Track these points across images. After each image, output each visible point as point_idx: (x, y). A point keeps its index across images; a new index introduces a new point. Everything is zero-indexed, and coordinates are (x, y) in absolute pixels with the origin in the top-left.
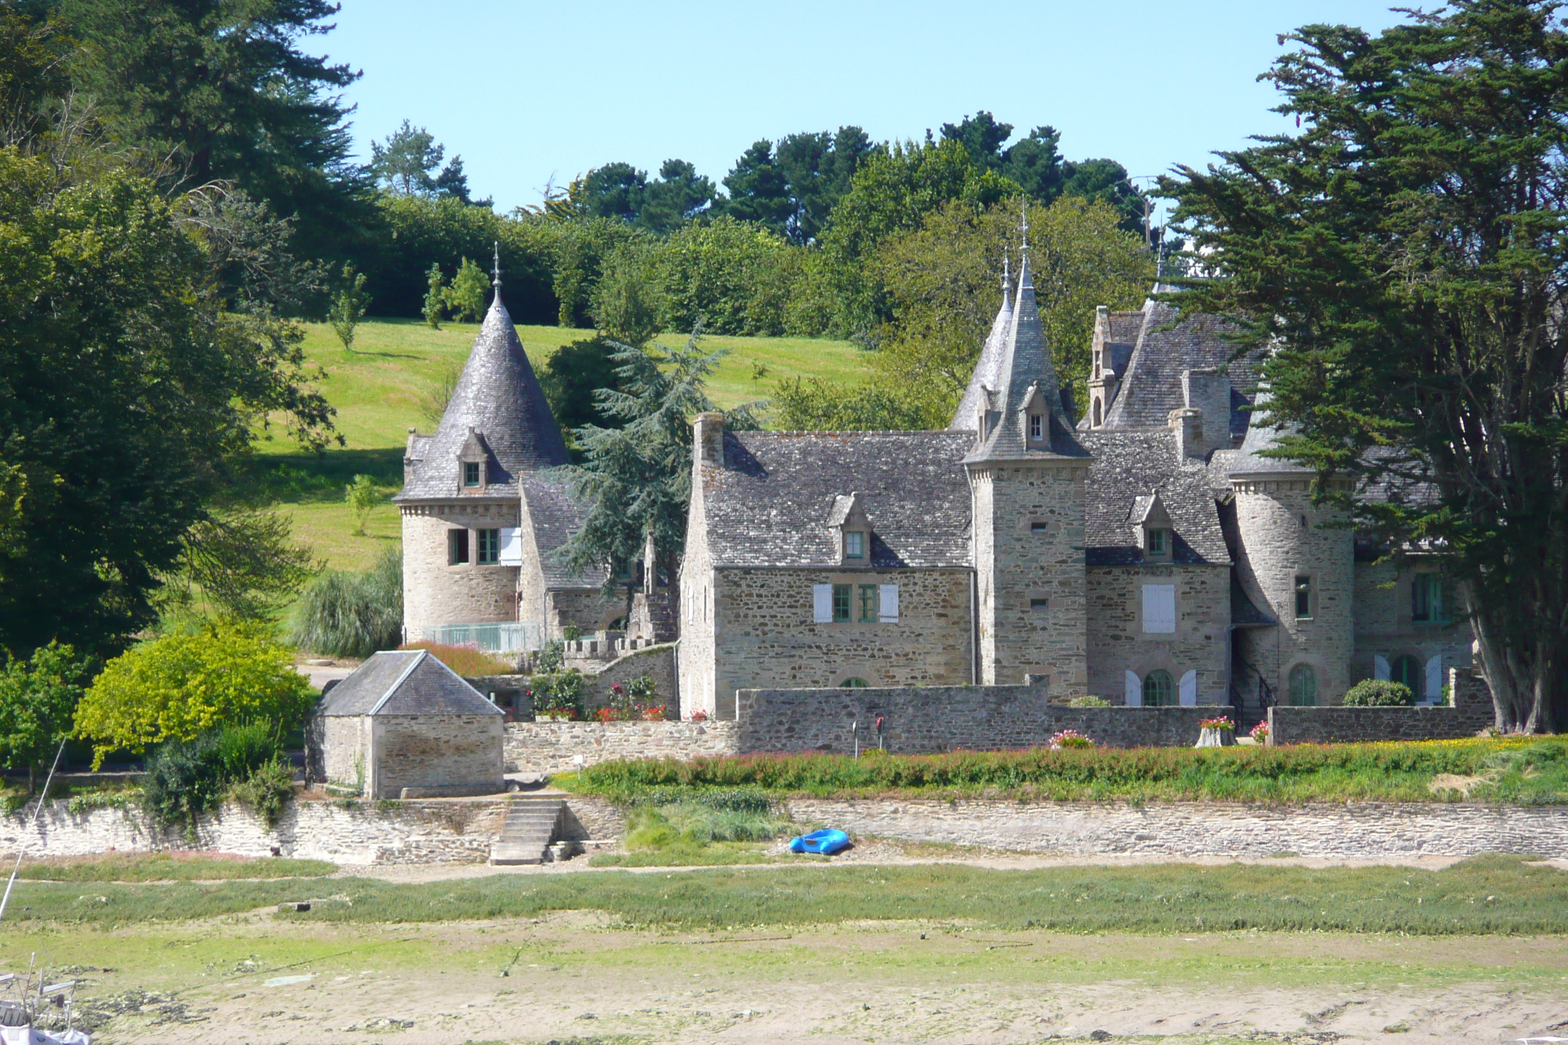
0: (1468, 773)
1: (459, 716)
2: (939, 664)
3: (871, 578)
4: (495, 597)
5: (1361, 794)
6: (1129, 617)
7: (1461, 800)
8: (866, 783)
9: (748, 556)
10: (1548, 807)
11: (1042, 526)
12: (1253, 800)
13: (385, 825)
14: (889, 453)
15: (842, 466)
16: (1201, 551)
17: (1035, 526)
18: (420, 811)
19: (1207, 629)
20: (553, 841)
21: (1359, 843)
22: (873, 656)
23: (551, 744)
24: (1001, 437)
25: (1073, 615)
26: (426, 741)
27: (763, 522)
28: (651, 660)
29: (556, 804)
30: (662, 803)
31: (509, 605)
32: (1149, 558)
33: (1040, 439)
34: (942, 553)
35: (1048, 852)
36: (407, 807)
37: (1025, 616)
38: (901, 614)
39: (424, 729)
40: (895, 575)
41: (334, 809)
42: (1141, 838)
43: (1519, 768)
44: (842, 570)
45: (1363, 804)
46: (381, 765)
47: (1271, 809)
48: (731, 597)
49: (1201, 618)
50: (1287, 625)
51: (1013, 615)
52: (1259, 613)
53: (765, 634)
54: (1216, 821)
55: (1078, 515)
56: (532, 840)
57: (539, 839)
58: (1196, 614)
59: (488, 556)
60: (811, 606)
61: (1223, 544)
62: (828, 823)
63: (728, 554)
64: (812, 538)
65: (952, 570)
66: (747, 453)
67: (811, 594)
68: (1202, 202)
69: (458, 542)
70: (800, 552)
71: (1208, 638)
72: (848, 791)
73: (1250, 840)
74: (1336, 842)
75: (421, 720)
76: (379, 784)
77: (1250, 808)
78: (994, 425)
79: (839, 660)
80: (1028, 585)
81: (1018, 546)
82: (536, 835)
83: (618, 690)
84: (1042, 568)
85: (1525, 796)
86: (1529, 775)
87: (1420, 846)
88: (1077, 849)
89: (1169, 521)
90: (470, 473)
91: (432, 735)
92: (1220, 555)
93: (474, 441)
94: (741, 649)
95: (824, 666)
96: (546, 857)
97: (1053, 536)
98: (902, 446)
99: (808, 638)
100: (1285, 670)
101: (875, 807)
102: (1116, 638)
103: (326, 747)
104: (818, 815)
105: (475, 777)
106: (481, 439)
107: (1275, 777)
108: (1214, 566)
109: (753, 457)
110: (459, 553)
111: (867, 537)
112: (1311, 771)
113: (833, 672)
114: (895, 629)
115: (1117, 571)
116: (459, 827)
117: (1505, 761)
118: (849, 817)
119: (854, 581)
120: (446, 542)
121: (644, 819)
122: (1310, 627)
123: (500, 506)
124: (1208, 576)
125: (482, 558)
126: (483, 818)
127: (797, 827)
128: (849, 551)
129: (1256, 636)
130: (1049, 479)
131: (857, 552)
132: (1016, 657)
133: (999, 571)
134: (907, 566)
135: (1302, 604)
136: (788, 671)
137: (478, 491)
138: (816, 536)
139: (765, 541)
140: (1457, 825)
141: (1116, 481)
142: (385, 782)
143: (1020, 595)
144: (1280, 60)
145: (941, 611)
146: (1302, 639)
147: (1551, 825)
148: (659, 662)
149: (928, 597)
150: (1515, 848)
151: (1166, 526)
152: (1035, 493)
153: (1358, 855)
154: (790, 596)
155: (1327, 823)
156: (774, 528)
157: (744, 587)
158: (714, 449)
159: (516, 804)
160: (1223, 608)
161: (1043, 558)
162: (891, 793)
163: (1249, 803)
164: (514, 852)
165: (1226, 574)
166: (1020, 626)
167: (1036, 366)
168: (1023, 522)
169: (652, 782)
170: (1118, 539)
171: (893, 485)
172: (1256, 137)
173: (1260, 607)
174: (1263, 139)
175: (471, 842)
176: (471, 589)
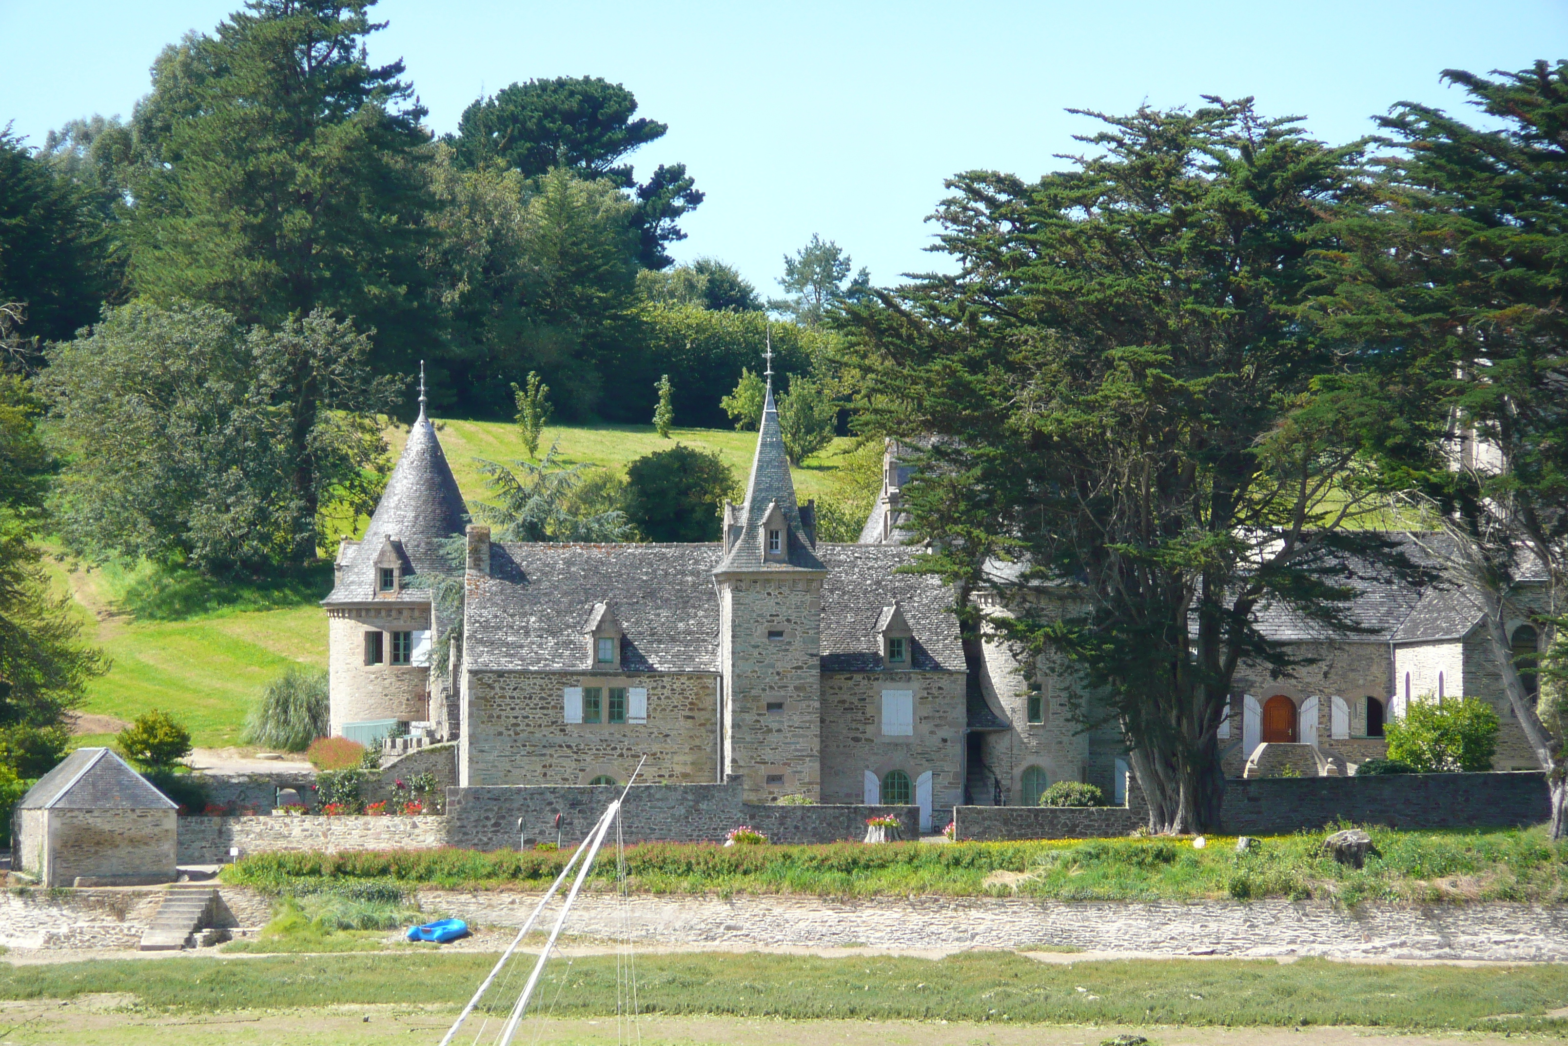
0: (1020, 870)
1: (133, 810)
2: (685, 764)
3: (618, 682)
4: (406, 696)
5: (923, 888)
6: (869, 721)
7: (1010, 895)
8: (489, 876)
9: (503, 660)
10: (1085, 902)
11: (780, 634)
12: (828, 894)
13: (54, 911)
14: (651, 565)
15: (604, 576)
16: (939, 659)
17: (772, 634)
18: (86, 899)
19: (945, 732)
20: (198, 928)
21: (921, 934)
22: (621, 755)
23: (285, 837)
24: (740, 550)
25: (808, 718)
26: (101, 832)
27: (522, 628)
28: (433, 758)
29: (208, 893)
30: (305, 893)
31: (419, 703)
32: (889, 665)
33: (778, 552)
34: (692, 658)
35: (645, 941)
36: (74, 895)
37: (761, 719)
38: (649, 716)
39: (99, 823)
40: (644, 679)
41: (10, 895)
42: (728, 928)
43: (1066, 866)
44: (593, 674)
45: (923, 897)
46: (56, 856)
47: (843, 903)
48: (485, 699)
49: (938, 722)
50: (1019, 729)
51: (750, 718)
52: (995, 717)
53: (517, 734)
54: (795, 913)
55: (813, 624)
56: (179, 927)
57: (185, 926)
58: (933, 718)
59: (402, 658)
60: (562, 708)
61: (962, 653)
62: (453, 912)
63: (485, 658)
64: (567, 644)
65: (700, 675)
66: (512, 562)
67: (562, 696)
68: (861, 334)
69: (374, 643)
70: (554, 656)
71: (945, 741)
72: (472, 882)
73: (824, 930)
74: (899, 934)
75: (96, 814)
76: (54, 874)
77: (825, 901)
78: (736, 539)
79: (588, 759)
80: (764, 690)
81: (756, 654)
82: (182, 922)
83: (400, 786)
84: (778, 674)
85: (1066, 891)
86: (1075, 872)
87: (973, 937)
88: (673, 938)
89: (910, 630)
90: (386, 579)
91: (107, 827)
92: (956, 662)
93: (389, 548)
94: (493, 748)
95: (574, 765)
96: (189, 942)
97: (789, 643)
98: (663, 557)
99: (559, 738)
100: (1018, 771)
101: (495, 898)
102: (856, 740)
103: (22, 838)
104: (444, 906)
105: (149, 867)
106: (398, 548)
107: (849, 872)
108: (950, 673)
109: (518, 566)
110: (374, 654)
111: (617, 643)
112: (882, 866)
113: (582, 770)
114: (643, 730)
115: (858, 677)
116: (121, 914)
117: (1054, 859)
118: (472, 908)
119: (605, 685)
120: (363, 644)
121: (285, 909)
122: (1041, 732)
123: (413, 609)
124: (945, 682)
125: (395, 659)
126: (143, 907)
127: (424, 916)
128: (601, 656)
129: (992, 739)
130: (785, 590)
131: (608, 657)
132: (752, 758)
133: (736, 676)
134: (655, 670)
135: (1034, 710)
136: (539, 770)
137: (391, 596)
138: (571, 642)
139: (522, 647)
140: (1005, 918)
141: (865, 592)
142: (61, 871)
143: (756, 699)
144: (943, 203)
145: (688, 713)
146: (1034, 743)
147: (1088, 919)
148: (441, 760)
149: (676, 700)
150: (1056, 940)
151: (907, 635)
152: (772, 602)
153: (918, 945)
154: (542, 698)
155: (894, 914)
156: (532, 634)
157: (497, 689)
158: (480, 559)
159: (172, 893)
160: (960, 712)
161: (779, 664)
162: (510, 886)
163: (823, 896)
164: (159, 938)
165: (962, 681)
166: (755, 728)
167: (776, 485)
168: (761, 630)
169: (298, 874)
170: (862, 646)
171: (651, 594)
172: (908, 275)
173: (997, 712)
174: (915, 277)
175: (129, 929)
176: (385, 688)
